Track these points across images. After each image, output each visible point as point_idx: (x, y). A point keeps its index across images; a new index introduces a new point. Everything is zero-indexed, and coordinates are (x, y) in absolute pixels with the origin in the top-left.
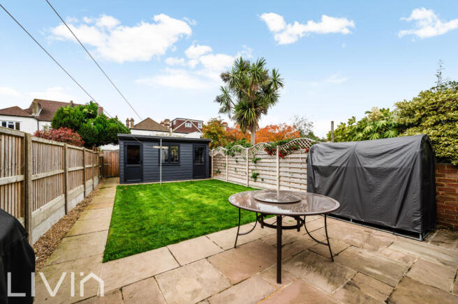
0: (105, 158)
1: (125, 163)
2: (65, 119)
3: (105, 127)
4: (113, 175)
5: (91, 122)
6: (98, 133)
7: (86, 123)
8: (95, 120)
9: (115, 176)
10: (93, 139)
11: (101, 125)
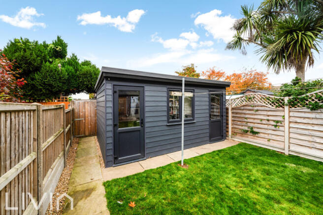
0: (76, 111)
1: (115, 125)
2: (16, 54)
3: (76, 70)
4: (87, 133)
5: (58, 64)
6: (67, 77)
7: (51, 63)
8: (62, 61)
9: (90, 135)
10: (60, 85)
11: (71, 68)
